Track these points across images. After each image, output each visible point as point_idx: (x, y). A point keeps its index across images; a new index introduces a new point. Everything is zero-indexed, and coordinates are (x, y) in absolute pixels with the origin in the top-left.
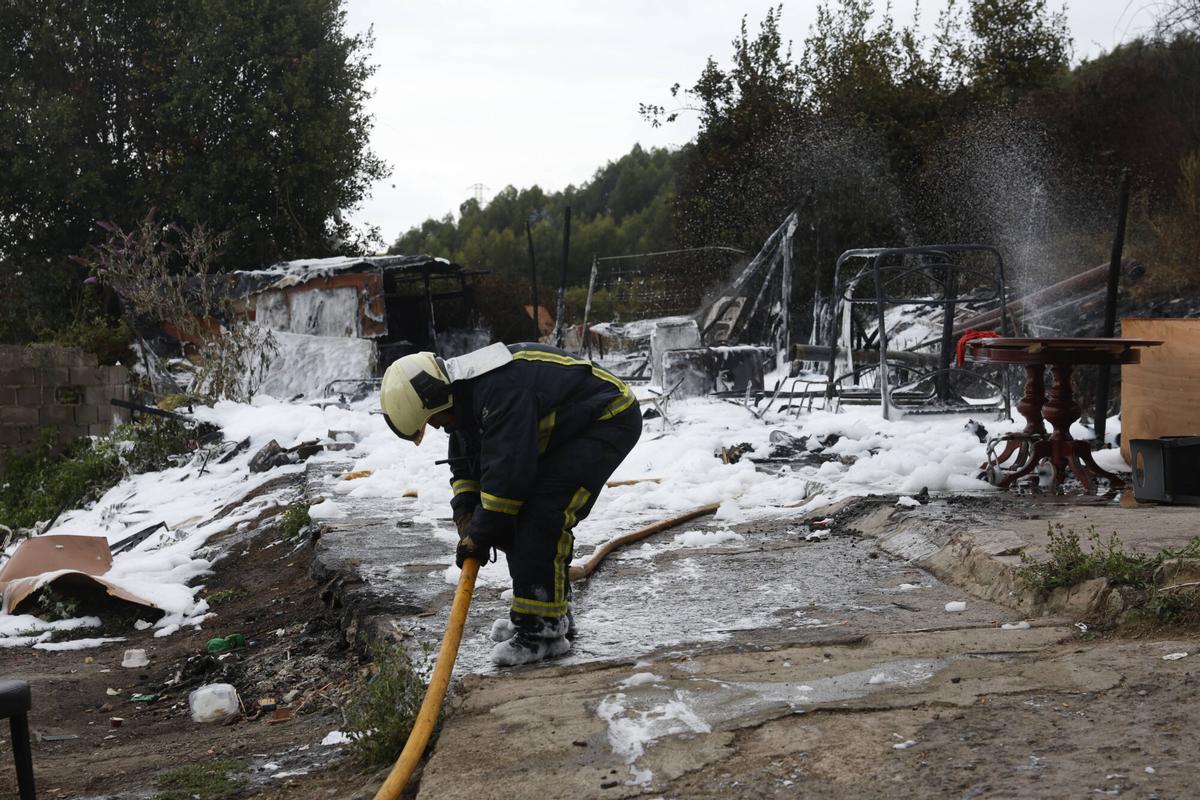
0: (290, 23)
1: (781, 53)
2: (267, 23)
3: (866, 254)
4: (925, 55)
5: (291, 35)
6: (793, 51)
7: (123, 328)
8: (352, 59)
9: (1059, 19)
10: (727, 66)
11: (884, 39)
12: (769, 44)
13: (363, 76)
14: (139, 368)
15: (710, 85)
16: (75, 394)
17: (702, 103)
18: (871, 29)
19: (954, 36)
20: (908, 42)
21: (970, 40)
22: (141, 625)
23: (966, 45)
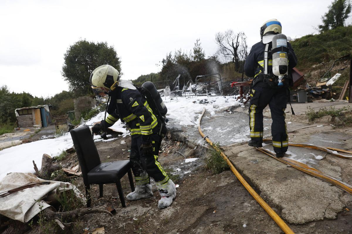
0: (112, 55)
1: (172, 57)
2: (109, 55)
3: (200, 76)
4: (188, 57)
5: (112, 57)
6: (173, 57)
7: (94, 94)
8: (119, 60)
9: (204, 52)
10: (165, 59)
11: (183, 55)
12: (170, 56)
13: (120, 62)
14: (97, 99)
15: (163, 62)
16: (89, 102)
17: (163, 64)
18: (182, 54)
19: (191, 54)
20: (186, 55)
21: (194, 55)
22: (119, 135)
23: (193, 56)
